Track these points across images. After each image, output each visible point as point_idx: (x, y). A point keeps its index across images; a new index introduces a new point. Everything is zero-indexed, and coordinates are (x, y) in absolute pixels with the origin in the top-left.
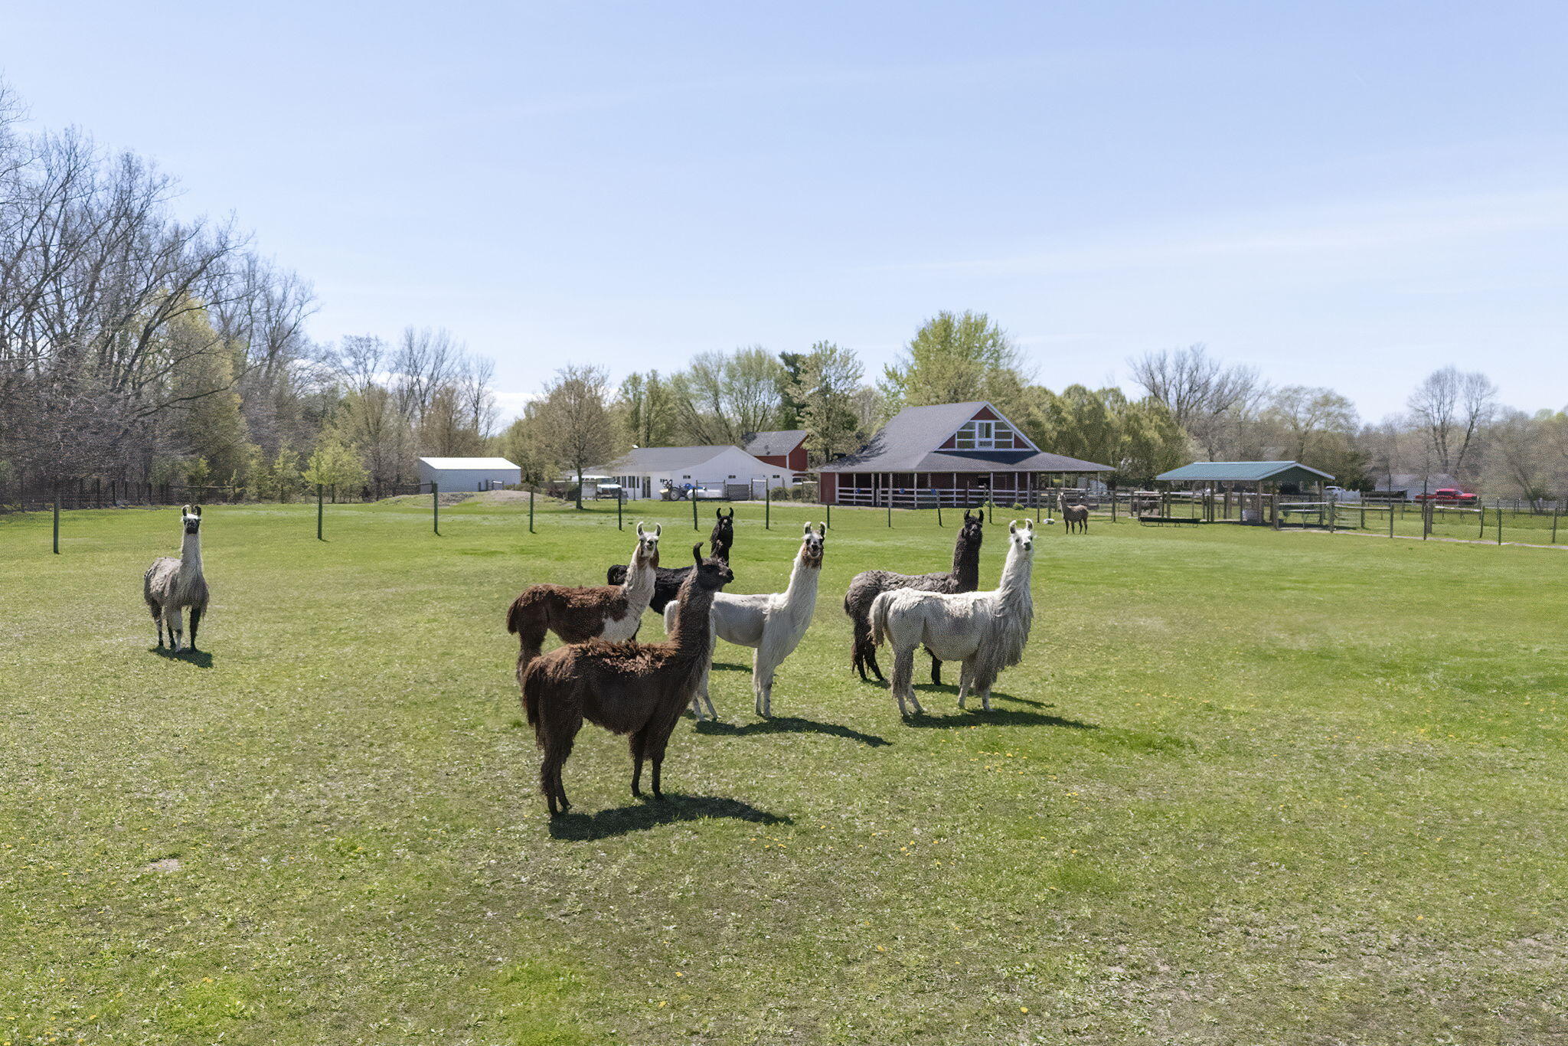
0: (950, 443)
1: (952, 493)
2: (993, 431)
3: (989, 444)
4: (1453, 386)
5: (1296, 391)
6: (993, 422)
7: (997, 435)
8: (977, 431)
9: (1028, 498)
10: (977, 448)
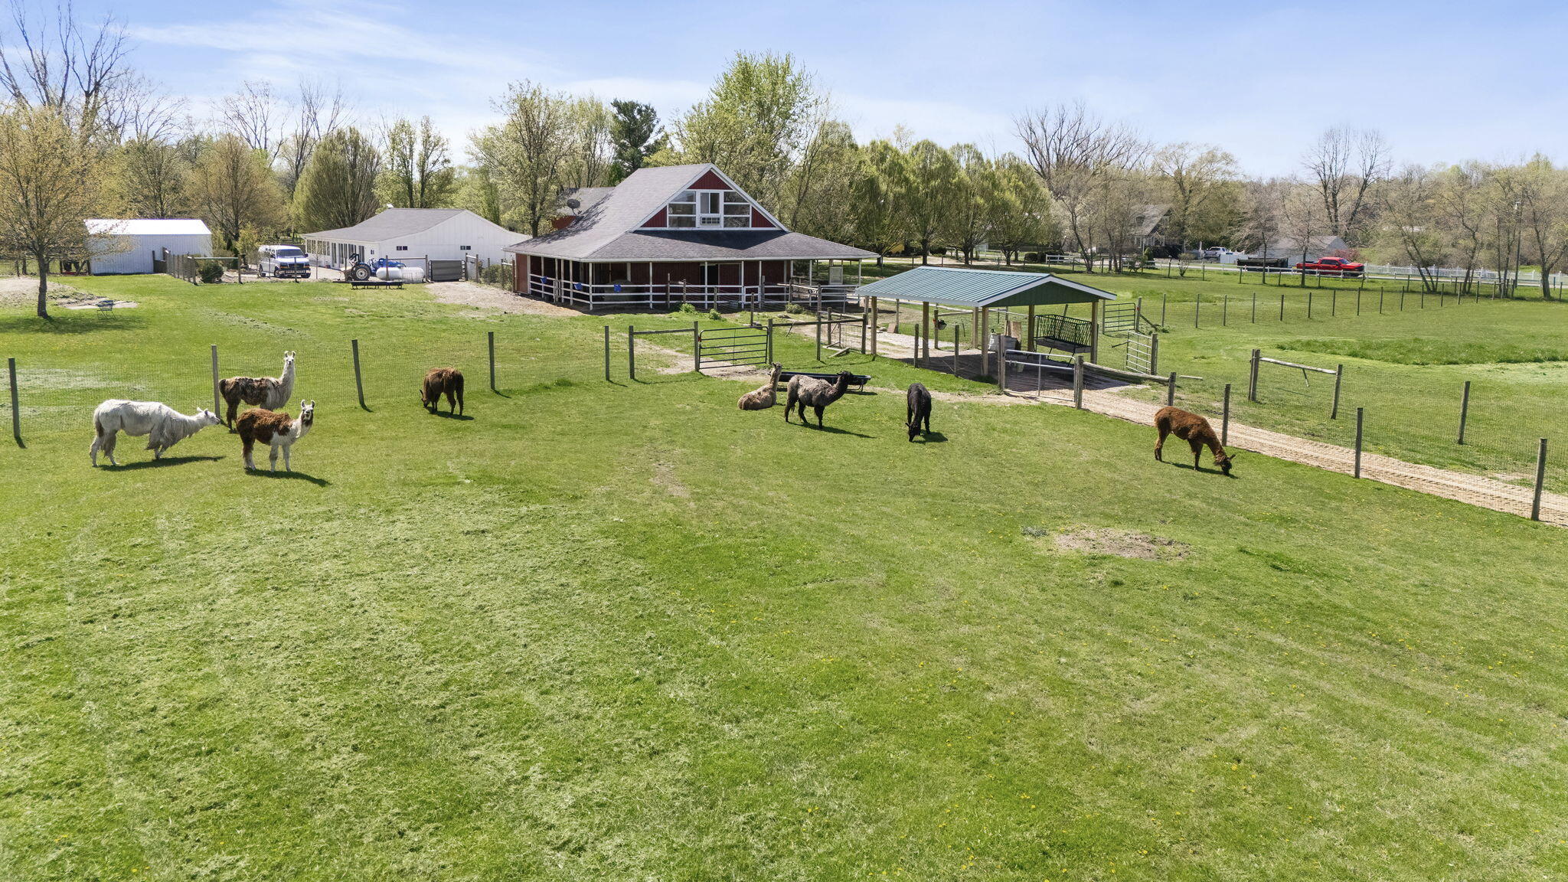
0: (659, 219)
1: (648, 289)
2: (722, 203)
3: (716, 221)
4: (1347, 141)
5: (1181, 147)
6: (721, 193)
7: (728, 210)
8: (698, 203)
9: (759, 294)
10: (699, 227)
